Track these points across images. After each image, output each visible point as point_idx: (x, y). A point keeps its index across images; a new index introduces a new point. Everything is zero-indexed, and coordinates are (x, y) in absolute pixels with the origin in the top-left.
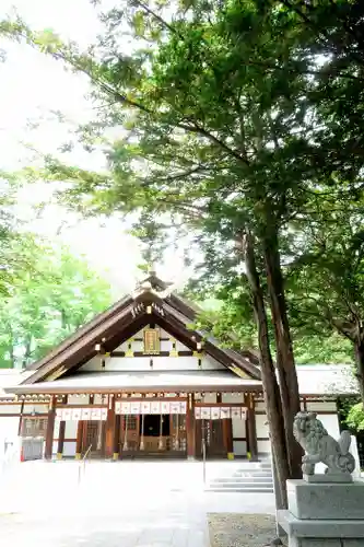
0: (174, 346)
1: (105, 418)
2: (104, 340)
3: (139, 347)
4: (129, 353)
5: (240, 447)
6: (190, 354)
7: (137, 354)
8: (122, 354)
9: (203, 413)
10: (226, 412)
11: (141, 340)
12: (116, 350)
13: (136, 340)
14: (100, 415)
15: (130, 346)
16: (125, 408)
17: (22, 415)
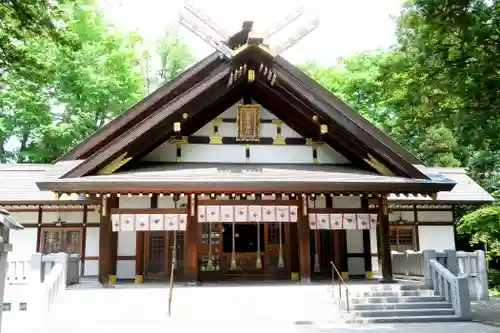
0: (279, 131)
1: (183, 227)
2: (185, 116)
3: (230, 130)
4: (216, 139)
5: (356, 265)
6: (300, 142)
7: (228, 141)
8: (205, 140)
9: (322, 222)
10: (350, 220)
11: (234, 121)
12: (197, 134)
13: (225, 120)
14: (176, 223)
15: (216, 130)
16: (211, 214)
17: (40, 226)
